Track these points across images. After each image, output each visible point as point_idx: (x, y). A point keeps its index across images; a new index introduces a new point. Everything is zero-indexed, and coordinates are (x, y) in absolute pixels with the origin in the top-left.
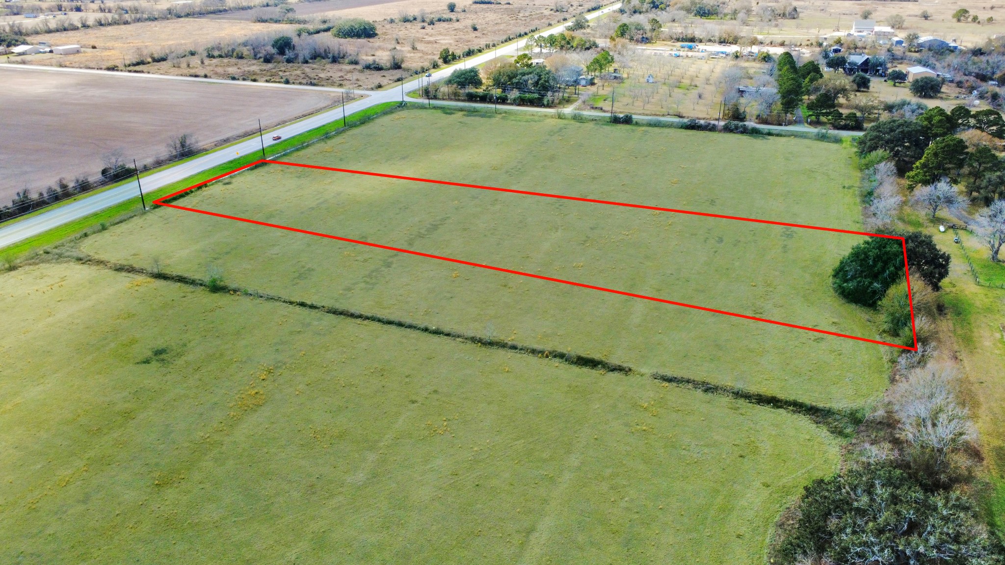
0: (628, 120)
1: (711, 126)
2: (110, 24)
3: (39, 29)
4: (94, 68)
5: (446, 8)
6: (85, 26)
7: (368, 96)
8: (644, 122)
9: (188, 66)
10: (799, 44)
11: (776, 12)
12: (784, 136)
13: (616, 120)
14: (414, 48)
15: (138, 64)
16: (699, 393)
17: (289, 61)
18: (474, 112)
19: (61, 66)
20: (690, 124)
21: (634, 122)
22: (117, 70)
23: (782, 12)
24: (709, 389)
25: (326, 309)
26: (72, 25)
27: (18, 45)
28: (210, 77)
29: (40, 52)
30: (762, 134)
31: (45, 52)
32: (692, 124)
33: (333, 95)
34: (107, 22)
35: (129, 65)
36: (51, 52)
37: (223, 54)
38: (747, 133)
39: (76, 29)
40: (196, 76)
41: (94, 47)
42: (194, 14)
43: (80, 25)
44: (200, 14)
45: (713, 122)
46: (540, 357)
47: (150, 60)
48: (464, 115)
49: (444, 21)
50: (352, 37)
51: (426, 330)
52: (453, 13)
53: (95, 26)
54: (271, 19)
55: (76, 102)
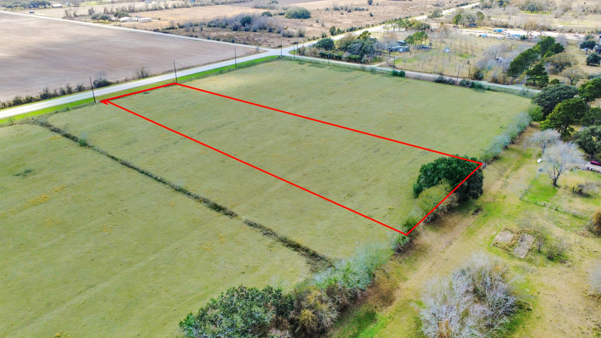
0: (402, 75)
1: (452, 81)
2: (180, 7)
3: (143, 9)
4: (148, 30)
5: (367, 2)
6: (167, 8)
7: (268, 51)
8: (412, 76)
9: (193, 31)
10: (582, 32)
11: (589, 10)
12: (498, 91)
13: (395, 74)
14: (323, 26)
15: (170, 29)
16: (259, 235)
17: (246, 30)
18: (317, 64)
19: (135, 28)
20: (438, 80)
21: (406, 76)
22: (158, 32)
23: (593, 9)
24: (268, 233)
25: (120, 162)
26: (160, 7)
27: (124, 17)
28: (198, 37)
29: (133, 21)
30: (484, 89)
31: (135, 21)
32: (440, 80)
33: (250, 50)
34: (178, 6)
35: (165, 29)
36: (137, 21)
37: (216, 26)
38: (474, 88)
39: (161, 9)
40: (192, 36)
41: (159, 19)
42: (226, 3)
43: (164, 8)
44: (230, 3)
45: (454, 79)
46: (197, 201)
47: (178, 27)
48: (309, 66)
49: (358, 10)
50: (295, 18)
51: (156, 178)
52: (370, 6)
53: (172, 8)
54: (261, 7)
55: (123, 47)
